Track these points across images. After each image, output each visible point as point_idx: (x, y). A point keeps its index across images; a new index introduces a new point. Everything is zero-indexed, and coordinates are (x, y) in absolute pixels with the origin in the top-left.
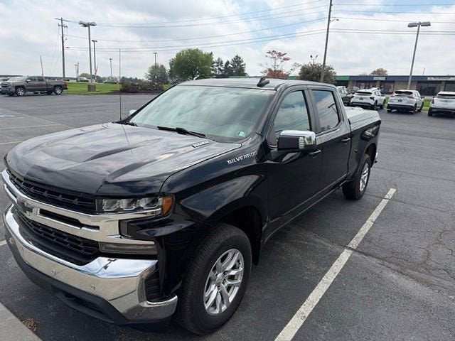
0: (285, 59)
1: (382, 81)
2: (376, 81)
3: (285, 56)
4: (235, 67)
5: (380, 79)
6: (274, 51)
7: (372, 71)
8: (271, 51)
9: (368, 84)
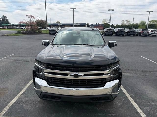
0: (34, 18)
1: (61, 25)
2: (59, 25)
3: (34, 17)
4: (3, 20)
5: (60, 24)
6: (29, 15)
7: (56, 22)
8: (28, 15)
9: (57, 26)
